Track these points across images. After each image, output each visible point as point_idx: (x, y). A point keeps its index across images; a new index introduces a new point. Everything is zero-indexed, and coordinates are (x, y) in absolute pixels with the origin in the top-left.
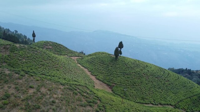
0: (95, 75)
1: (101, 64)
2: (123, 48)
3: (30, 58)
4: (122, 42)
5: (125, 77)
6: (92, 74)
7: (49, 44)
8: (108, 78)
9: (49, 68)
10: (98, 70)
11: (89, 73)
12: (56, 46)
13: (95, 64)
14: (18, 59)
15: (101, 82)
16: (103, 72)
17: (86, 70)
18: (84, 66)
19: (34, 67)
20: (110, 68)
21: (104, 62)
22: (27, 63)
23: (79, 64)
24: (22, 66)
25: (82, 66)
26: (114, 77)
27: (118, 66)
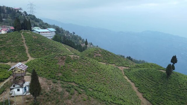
0: (142, 92)
1: (150, 80)
2: (176, 63)
3: (81, 70)
4: (175, 56)
5: (179, 101)
6: (139, 90)
7: (98, 52)
8: (156, 99)
9: (97, 81)
10: (146, 87)
11: (135, 89)
12: (105, 53)
13: (143, 78)
14: (71, 70)
15: (149, 102)
16: (152, 90)
17: (132, 84)
18: (130, 80)
19: (84, 79)
20: (160, 86)
21: (153, 78)
22: (78, 75)
23: (126, 76)
24: (74, 77)
25: (129, 79)
26: (164, 99)
27: (170, 86)
